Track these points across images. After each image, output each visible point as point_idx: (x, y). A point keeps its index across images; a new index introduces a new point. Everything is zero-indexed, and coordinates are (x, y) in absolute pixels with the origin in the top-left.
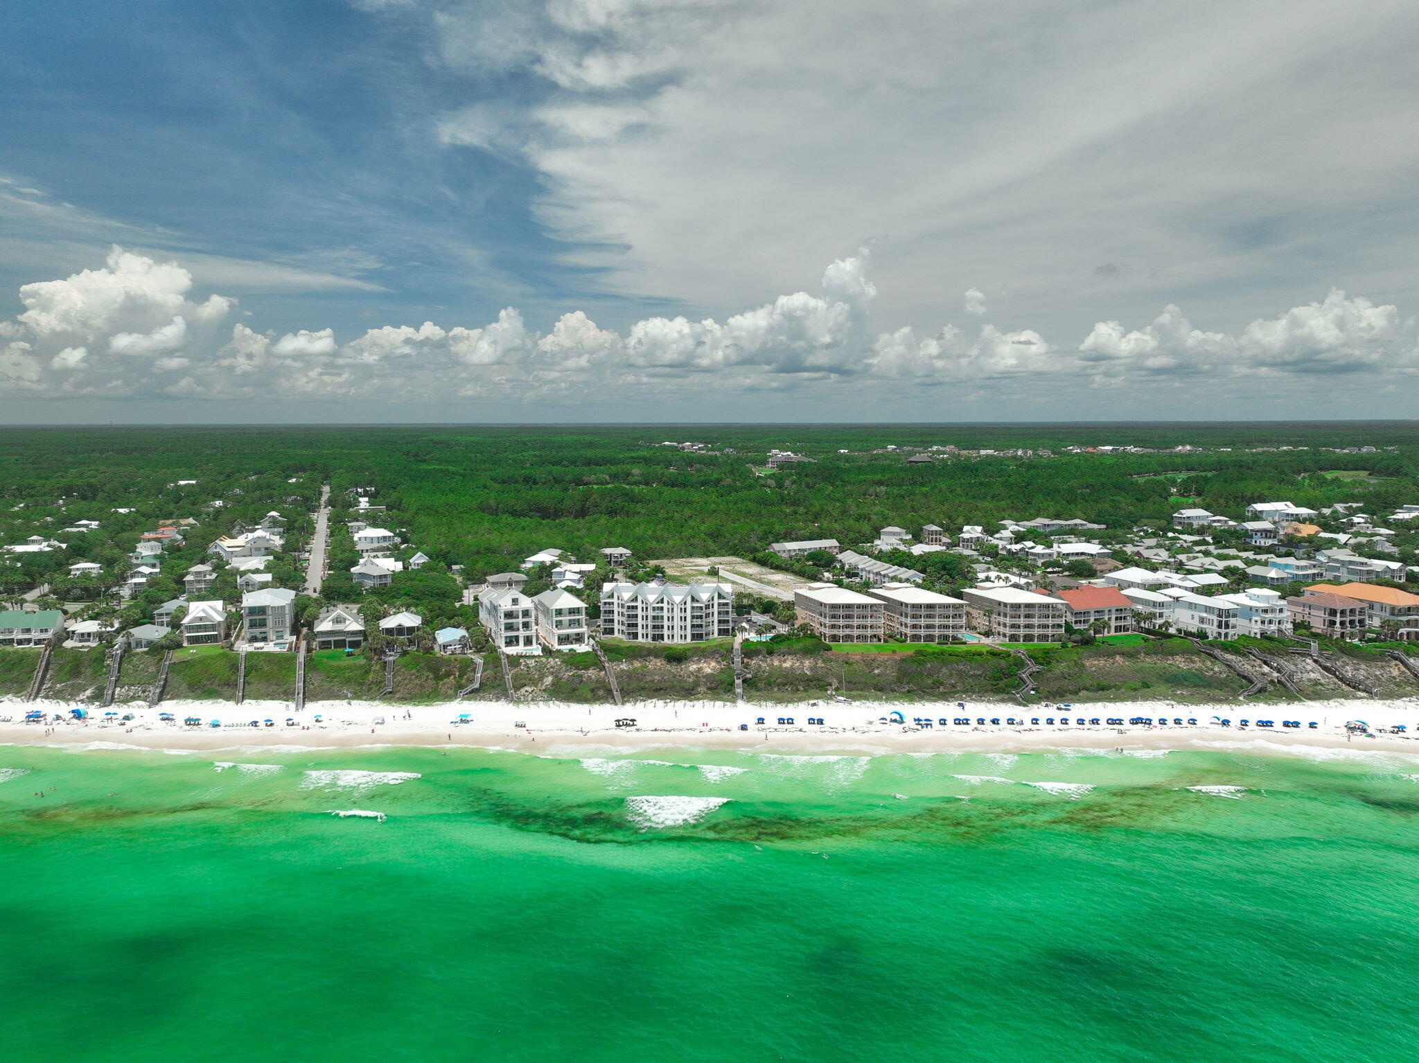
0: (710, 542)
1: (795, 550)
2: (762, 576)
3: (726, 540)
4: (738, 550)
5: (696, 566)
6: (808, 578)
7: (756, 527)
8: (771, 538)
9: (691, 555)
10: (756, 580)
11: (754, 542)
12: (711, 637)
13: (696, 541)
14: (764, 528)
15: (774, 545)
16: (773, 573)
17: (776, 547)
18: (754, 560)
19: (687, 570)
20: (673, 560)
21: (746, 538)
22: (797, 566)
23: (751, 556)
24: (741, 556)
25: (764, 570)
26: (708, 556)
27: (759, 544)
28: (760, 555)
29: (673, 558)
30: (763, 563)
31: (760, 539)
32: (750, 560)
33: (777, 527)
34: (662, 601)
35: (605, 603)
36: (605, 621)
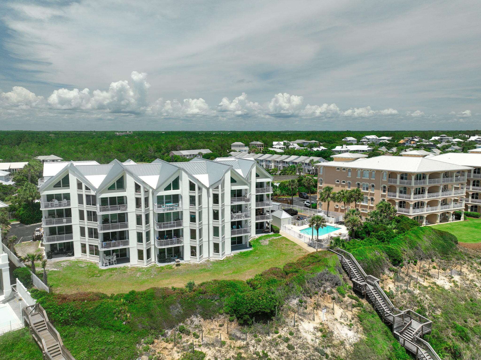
1: (187, 155)
3: (132, 153)
8: (163, 150)
14: (155, 145)
17: (175, 153)
21: (146, 151)
27: (157, 154)
34: (176, 184)
35: (50, 198)
36: (52, 231)
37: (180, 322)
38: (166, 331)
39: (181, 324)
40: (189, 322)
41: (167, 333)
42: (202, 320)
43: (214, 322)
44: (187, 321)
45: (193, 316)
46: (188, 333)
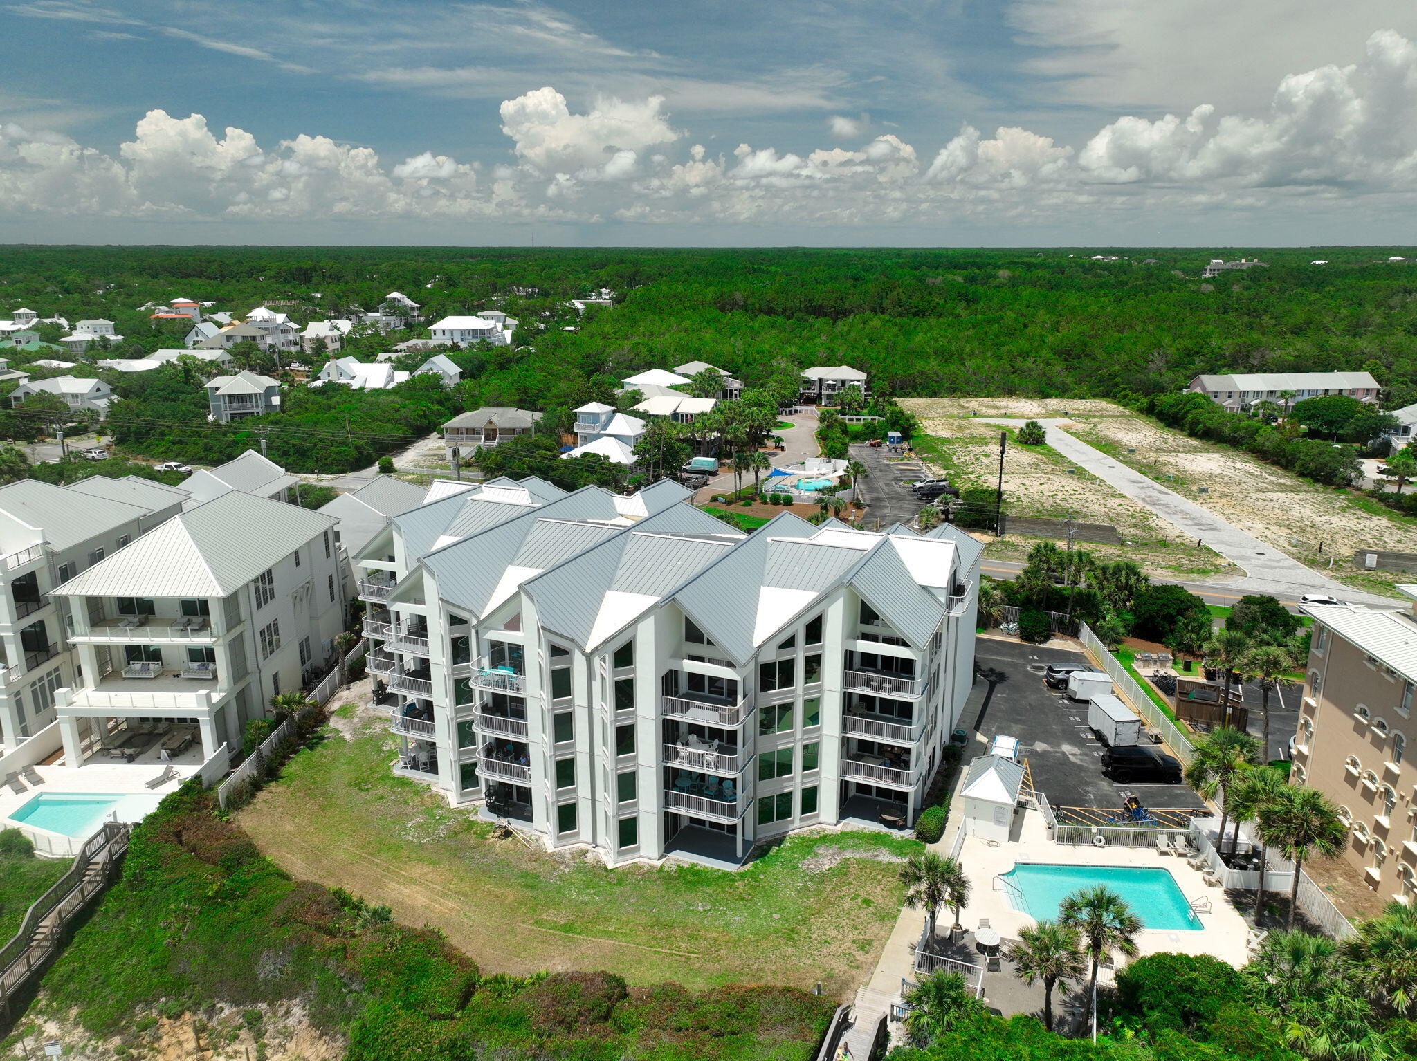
0: (1059, 366)
1: (1258, 394)
2: (1163, 458)
3: (1096, 364)
4: (1117, 385)
5: (1005, 416)
6: (1302, 475)
7: (1167, 340)
8: (1199, 363)
9: (1010, 392)
10: (1143, 468)
11: (1157, 371)
12: (797, 825)
13: (1029, 363)
14: (1189, 343)
15: (1205, 378)
16: (1194, 450)
17: (1211, 382)
18: (1150, 411)
19: (974, 425)
20: (963, 402)
21: (1141, 362)
22: (1267, 437)
23: (1145, 401)
24: (1124, 401)
25: (1172, 438)
26: (1046, 396)
27: (1169, 375)
28: (1164, 400)
29: (967, 394)
30: (1171, 419)
31: (1174, 366)
32: (1141, 411)
33: (1215, 342)
34: (516, 621)
37: (264, 1000)
38: (219, 1006)
39: (263, 1006)
40: (282, 1011)
41: (222, 1010)
42: (306, 1021)
43: (322, 1042)
44: (280, 1006)
45: (298, 1000)
46: (259, 1036)
